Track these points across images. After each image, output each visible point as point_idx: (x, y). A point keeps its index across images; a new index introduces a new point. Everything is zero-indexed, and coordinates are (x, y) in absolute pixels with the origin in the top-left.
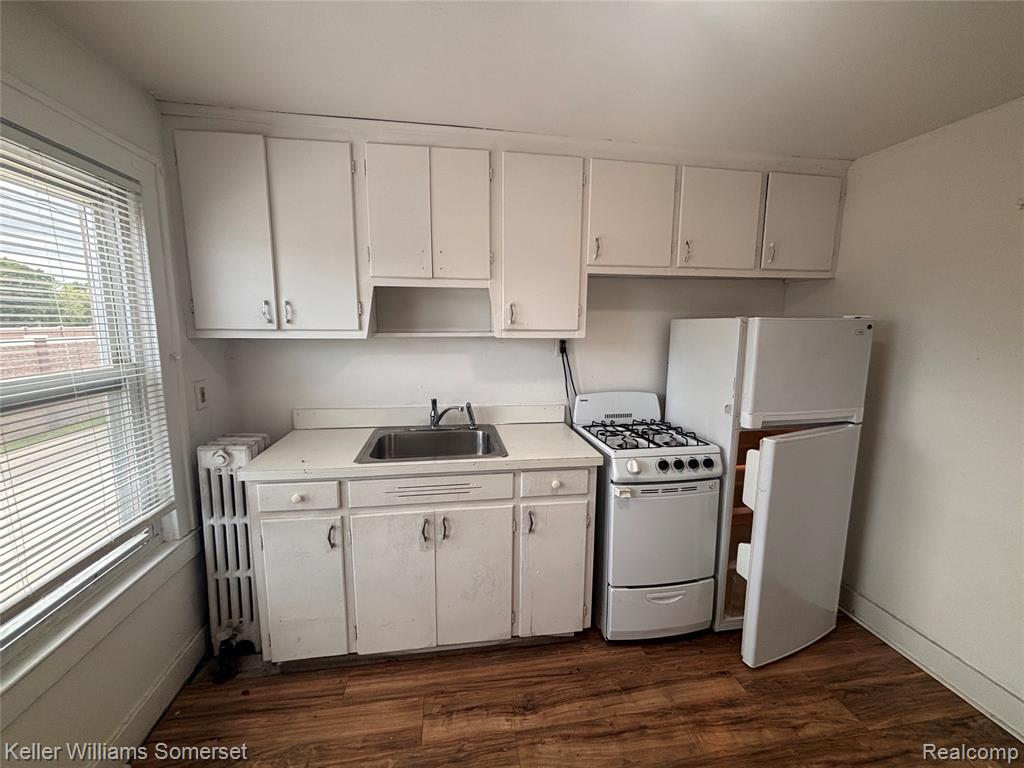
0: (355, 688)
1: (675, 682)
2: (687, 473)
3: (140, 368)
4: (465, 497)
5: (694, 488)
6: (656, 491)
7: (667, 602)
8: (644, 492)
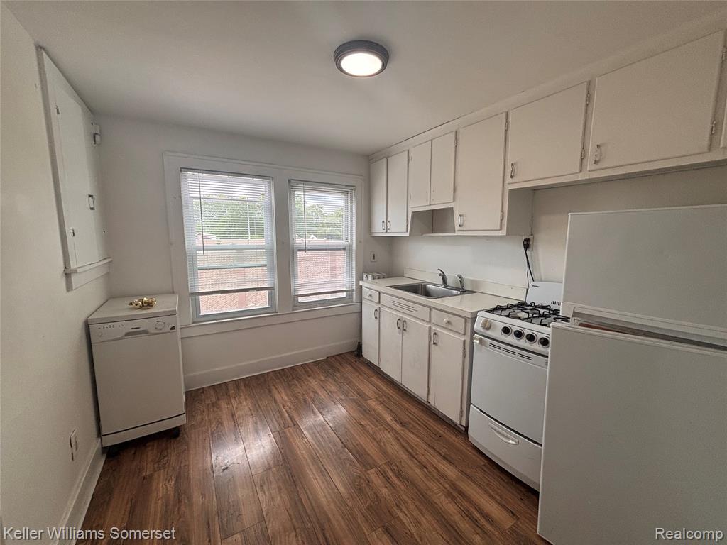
0: (374, 379)
1: (474, 482)
2: (523, 343)
3: (351, 245)
4: (411, 313)
5: (530, 358)
6: (499, 348)
7: (503, 439)
8: (491, 345)
